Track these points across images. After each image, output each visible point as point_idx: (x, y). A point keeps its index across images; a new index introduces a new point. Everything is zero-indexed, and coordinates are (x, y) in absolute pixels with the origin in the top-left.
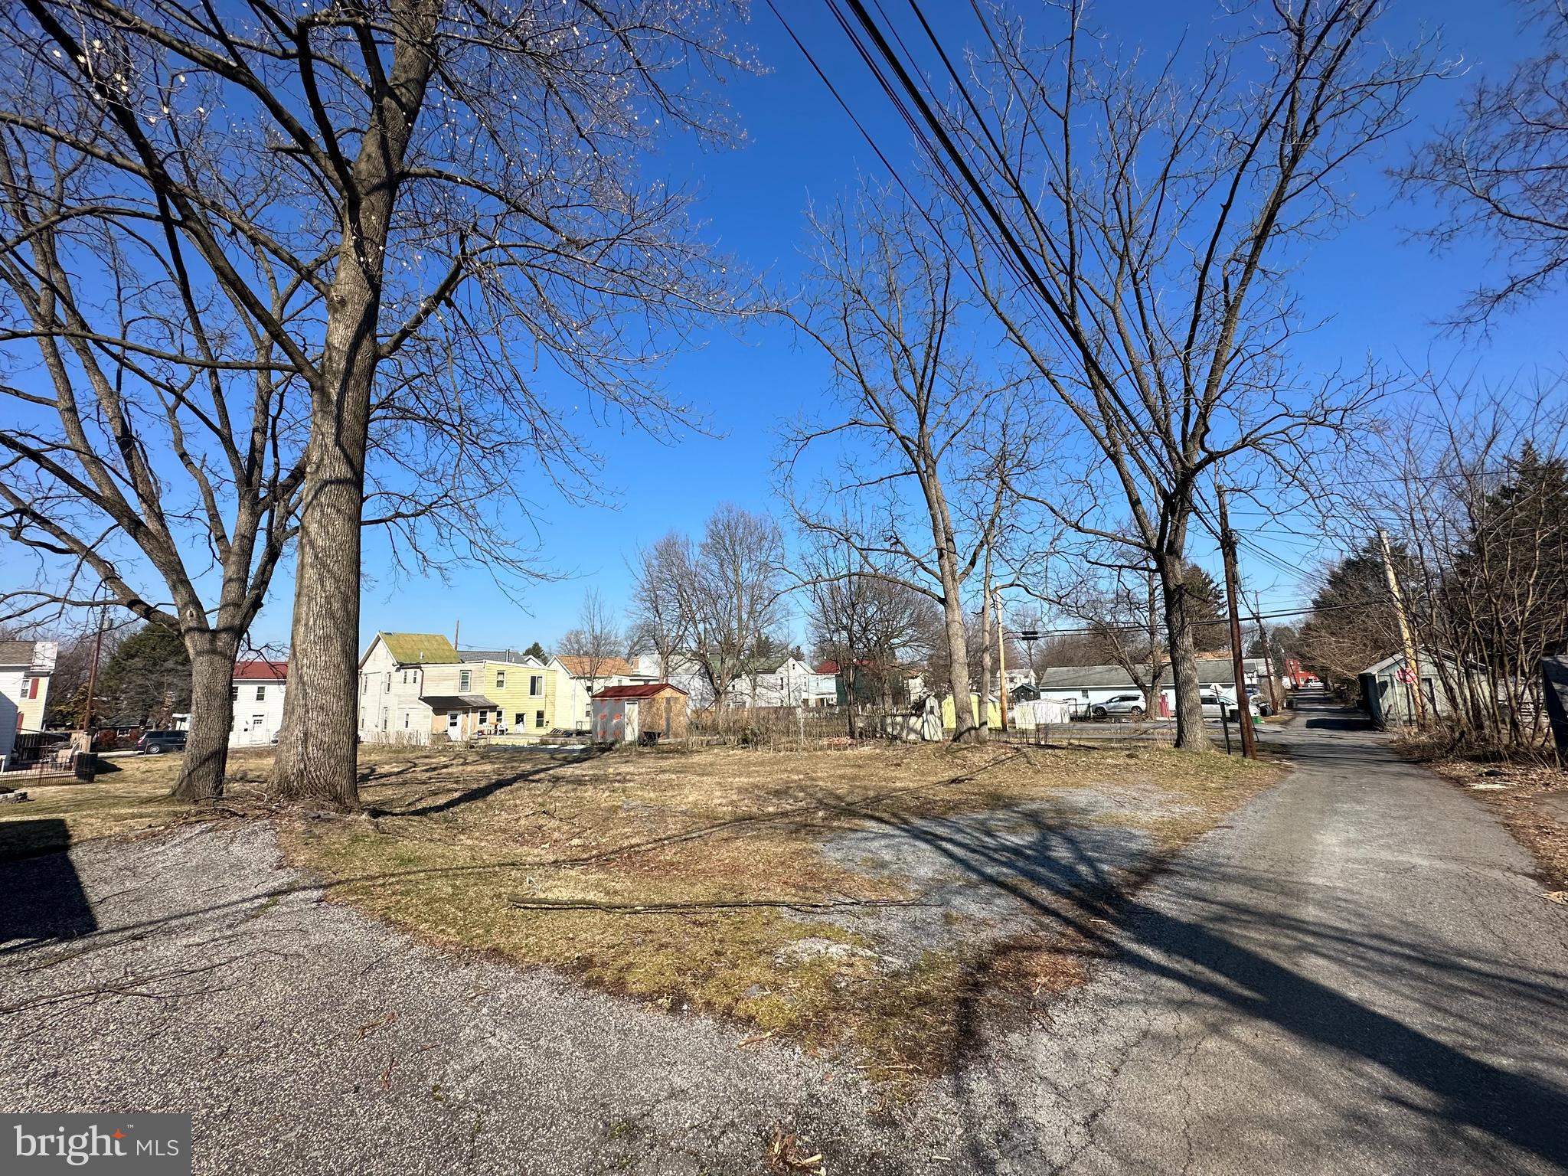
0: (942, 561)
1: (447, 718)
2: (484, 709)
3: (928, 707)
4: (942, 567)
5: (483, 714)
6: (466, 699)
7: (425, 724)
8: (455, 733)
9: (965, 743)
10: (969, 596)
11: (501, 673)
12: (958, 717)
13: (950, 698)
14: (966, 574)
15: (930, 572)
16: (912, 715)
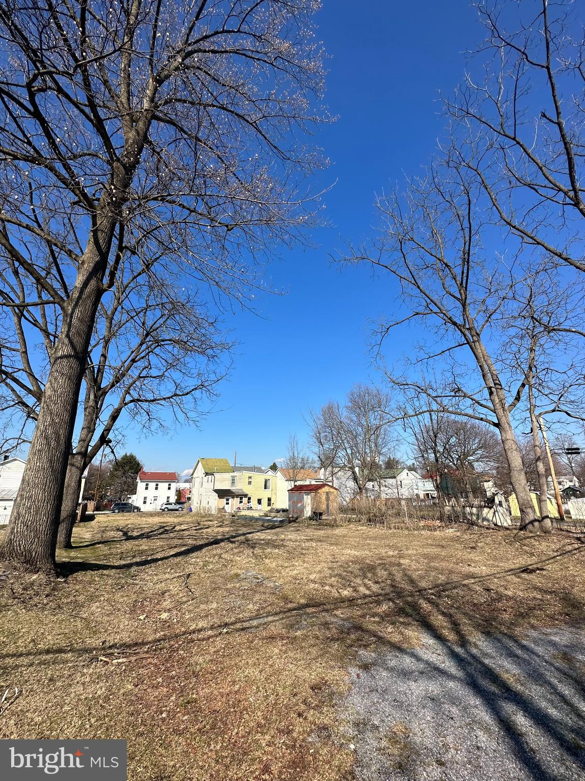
0: (493, 397)
1: (224, 501)
2: (242, 496)
3: (497, 501)
4: (493, 401)
5: (241, 498)
6: (234, 491)
7: (215, 503)
8: (228, 509)
9: (531, 532)
10: (518, 422)
11: (250, 478)
12: (522, 511)
13: (514, 496)
14: (513, 405)
15: (485, 407)
16: (485, 507)
